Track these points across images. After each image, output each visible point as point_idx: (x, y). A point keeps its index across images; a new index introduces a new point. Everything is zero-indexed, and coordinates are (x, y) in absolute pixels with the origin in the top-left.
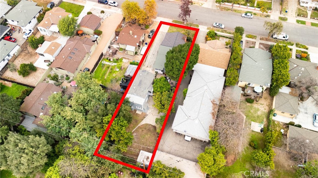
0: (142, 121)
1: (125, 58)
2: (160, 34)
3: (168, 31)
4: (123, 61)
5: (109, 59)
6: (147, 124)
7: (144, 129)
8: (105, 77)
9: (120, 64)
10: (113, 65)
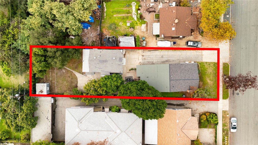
0: (78, 73)
1: (147, 26)
2: (198, 53)
3: (207, 63)
4: (143, 25)
5: (140, 8)
6: (76, 78)
7: (71, 77)
8: (115, 14)
9: (137, 23)
10: (133, 16)
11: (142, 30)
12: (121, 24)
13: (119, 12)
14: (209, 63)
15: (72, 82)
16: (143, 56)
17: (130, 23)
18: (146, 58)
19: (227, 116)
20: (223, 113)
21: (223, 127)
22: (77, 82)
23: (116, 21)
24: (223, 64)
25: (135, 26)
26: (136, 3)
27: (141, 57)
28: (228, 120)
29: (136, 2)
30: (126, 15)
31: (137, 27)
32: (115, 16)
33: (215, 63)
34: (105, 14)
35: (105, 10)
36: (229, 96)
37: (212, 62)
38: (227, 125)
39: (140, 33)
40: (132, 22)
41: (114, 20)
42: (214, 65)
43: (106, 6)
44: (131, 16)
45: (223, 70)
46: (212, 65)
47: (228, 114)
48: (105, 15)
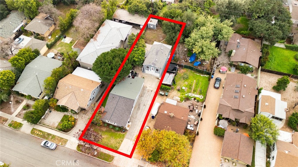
5: (196, 100)
9: (183, 95)
10: (190, 94)
11: (175, 97)
12: (186, 83)
13: (197, 84)
14: (121, 143)
15: (150, 41)
16: (152, 91)
17: (184, 90)
18: (148, 93)
19: (60, 143)
20: (65, 140)
21: (52, 135)
22: (149, 44)
23: (190, 80)
24: (113, 156)
25: (180, 93)
26: (201, 99)
27: (151, 89)
28: (56, 142)
29: (203, 99)
30: (193, 89)
31: (179, 94)
32: (195, 81)
33: (118, 149)
34: (199, 74)
35: (202, 75)
36: (79, 152)
37: (121, 146)
38: (52, 140)
39: (173, 94)
40: (185, 91)
41: (191, 79)
42: (116, 147)
43: (205, 76)
44: (191, 92)
45: (107, 154)
46: (118, 145)
47: (61, 144)
48: (197, 74)
